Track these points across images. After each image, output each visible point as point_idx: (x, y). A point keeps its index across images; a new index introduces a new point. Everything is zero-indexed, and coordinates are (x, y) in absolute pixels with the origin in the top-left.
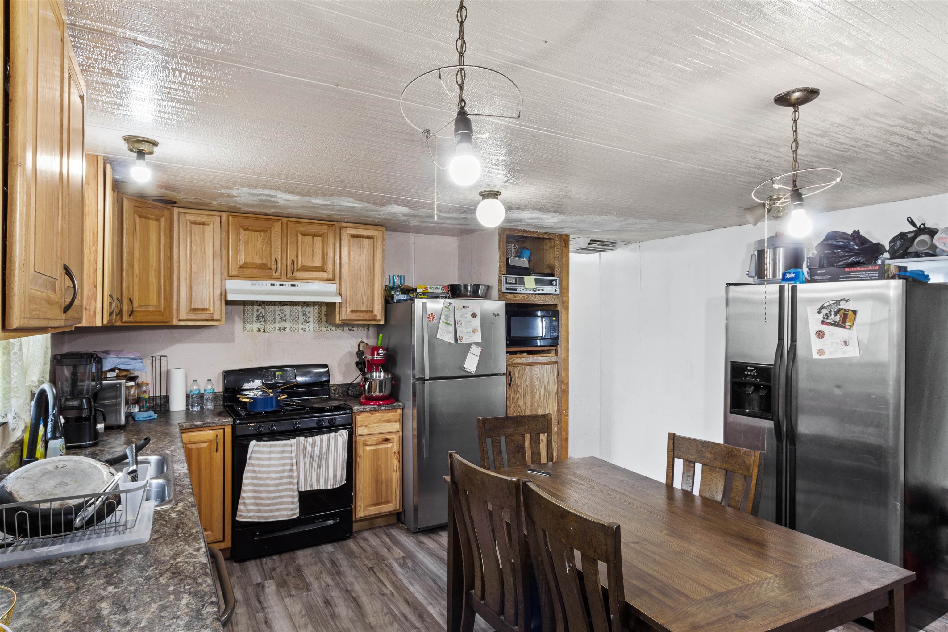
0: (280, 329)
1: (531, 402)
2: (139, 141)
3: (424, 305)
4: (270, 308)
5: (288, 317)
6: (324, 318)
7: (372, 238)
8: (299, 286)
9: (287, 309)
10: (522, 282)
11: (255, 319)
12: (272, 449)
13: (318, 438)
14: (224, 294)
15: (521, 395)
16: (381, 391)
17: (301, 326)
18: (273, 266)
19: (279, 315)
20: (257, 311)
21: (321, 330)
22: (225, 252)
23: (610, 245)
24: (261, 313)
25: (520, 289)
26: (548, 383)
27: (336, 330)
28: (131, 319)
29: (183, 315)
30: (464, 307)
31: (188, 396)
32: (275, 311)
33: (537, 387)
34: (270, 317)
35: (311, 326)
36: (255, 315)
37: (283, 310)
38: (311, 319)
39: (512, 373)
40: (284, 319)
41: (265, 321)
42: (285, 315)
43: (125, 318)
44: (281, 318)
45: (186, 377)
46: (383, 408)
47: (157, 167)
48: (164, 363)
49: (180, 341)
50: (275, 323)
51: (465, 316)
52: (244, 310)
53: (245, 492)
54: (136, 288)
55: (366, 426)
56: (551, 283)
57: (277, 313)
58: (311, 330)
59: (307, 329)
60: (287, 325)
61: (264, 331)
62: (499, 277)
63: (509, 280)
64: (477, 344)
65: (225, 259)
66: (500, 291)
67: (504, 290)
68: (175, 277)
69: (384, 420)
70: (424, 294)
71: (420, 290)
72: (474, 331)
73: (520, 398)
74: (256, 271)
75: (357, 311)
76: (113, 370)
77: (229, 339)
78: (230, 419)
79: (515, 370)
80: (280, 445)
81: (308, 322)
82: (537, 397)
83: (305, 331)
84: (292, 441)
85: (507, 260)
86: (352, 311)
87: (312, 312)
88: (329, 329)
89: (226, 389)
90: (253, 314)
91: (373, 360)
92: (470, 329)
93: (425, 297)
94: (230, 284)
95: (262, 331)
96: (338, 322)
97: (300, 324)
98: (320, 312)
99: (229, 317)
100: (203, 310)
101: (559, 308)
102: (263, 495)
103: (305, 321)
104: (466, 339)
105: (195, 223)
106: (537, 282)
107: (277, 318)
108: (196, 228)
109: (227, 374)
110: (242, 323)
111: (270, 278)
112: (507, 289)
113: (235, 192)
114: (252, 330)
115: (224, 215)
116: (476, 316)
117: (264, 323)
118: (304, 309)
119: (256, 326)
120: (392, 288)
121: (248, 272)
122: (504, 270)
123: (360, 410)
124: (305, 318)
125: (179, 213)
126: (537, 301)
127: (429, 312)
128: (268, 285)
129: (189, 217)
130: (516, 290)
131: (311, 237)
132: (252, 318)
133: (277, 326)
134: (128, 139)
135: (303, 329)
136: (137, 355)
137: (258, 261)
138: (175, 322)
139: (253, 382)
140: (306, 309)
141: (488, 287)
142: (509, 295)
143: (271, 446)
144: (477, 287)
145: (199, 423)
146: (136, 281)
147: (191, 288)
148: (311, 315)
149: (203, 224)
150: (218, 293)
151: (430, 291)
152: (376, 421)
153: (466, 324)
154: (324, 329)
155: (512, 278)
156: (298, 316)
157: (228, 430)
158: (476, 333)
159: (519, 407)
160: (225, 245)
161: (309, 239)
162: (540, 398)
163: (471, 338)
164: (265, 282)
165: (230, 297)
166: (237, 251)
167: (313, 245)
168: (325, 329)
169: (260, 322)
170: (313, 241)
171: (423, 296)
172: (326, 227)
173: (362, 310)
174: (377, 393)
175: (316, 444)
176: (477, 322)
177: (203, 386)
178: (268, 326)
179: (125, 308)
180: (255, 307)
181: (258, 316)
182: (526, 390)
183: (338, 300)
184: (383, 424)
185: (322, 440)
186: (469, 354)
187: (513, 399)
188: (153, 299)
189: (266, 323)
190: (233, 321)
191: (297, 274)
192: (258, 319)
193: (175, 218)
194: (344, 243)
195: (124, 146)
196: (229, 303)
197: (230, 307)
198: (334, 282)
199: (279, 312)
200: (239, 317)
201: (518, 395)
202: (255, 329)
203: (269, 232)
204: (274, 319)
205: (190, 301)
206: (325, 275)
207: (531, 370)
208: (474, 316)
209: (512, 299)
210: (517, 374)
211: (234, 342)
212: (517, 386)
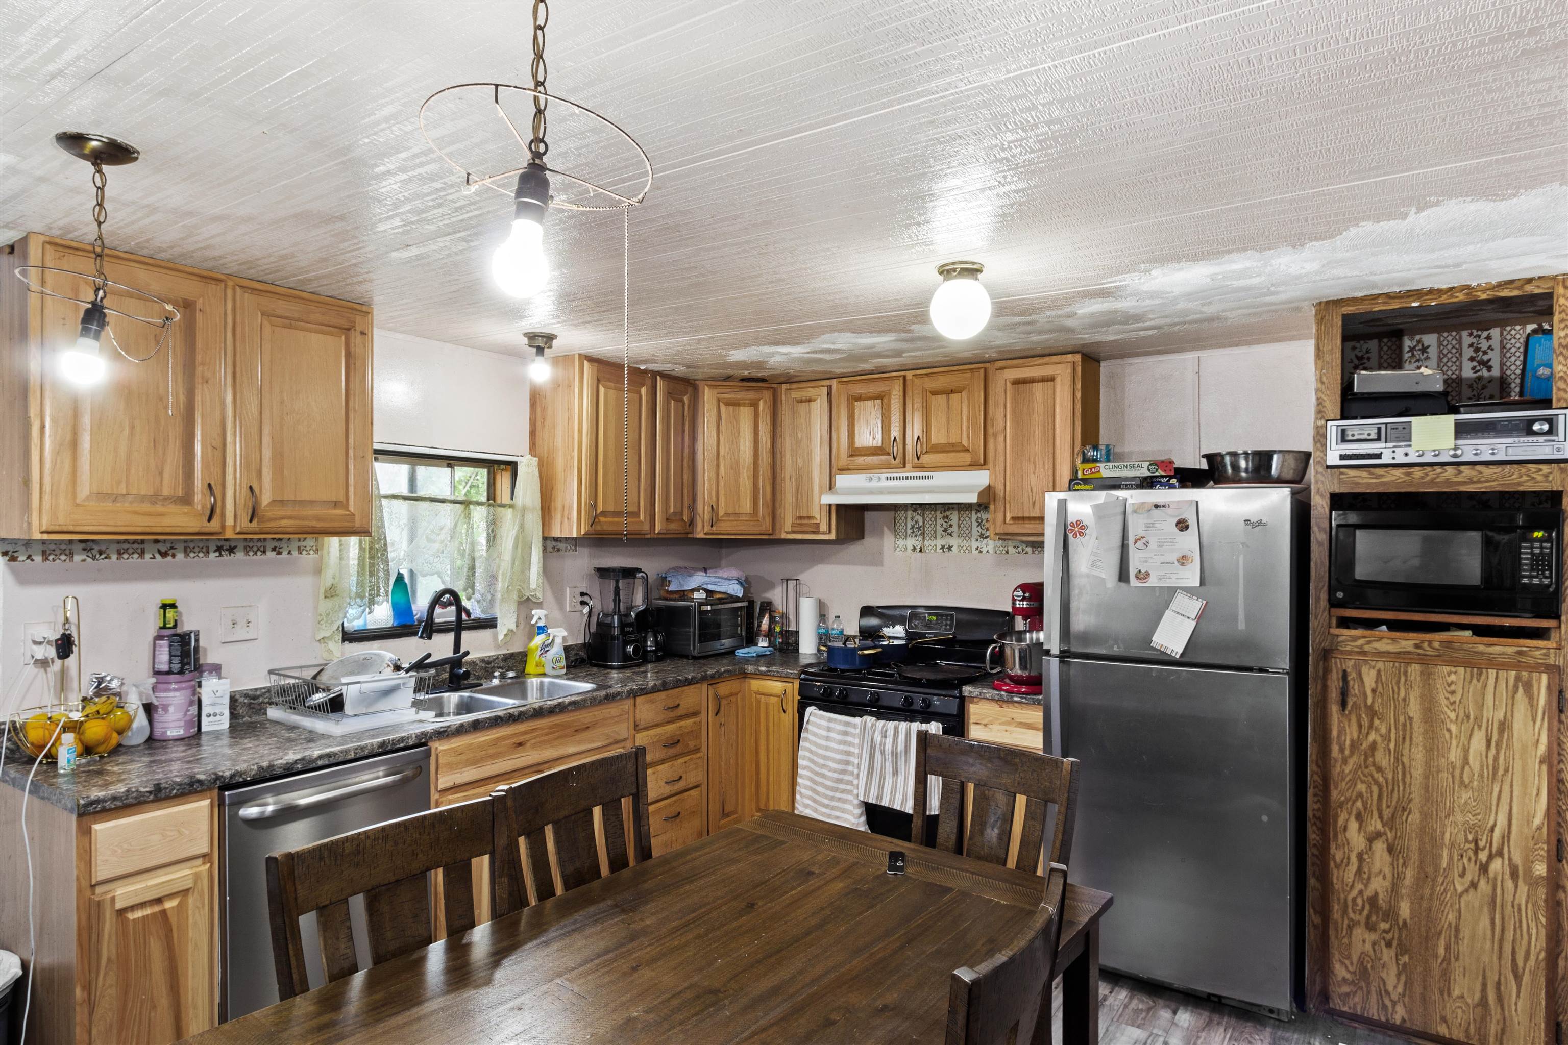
0: (943, 547)
1: (1428, 765)
3: (1062, 504)
4: (929, 515)
7: (1051, 378)
8: (931, 477)
9: (954, 515)
10: (1401, 435)
11: (909, 531)
12: (832, 725)
13: (891, 725)
15: (1387, 738)
16: (1023, 666)
17: (975, 544)
18: (891, 450)
19: (942, 525)
20: (912, 519)
21: (1007, 552)
24: (917, 522)
25: (1393, 454)
26: (1504, 726)
27: (1033, 552)
30: (1157, 506)
32: (935, 519)
33: (1453, 728)
34: (929, 530)
35: (990, 544)
36: (909, 526)
37: (947, 517)
38: (991, 533)
39: (1352, 675)
40: (949, 531)
41: (921, 534)
42: (951, 526)
43: (706, 529)
44: (945, 530)
46: (1016, 699)
49: (822, 560)
50: (936, 538)
51: (1158, 526)
52: (895, 519)
53: (801, 777)
54: (721, 492)
55: (985, 725)
56: (1528, 428)
57: (940, 522)
58: (991, 551)
59: (984, 550)
60: (954, 542)
61: (921, 551)
62: (1317, 428)
63: (1354, 433)
64: (1189, 590)
66: (1319, 462)
67: (1331, 459)
68: (781, 476)
69: (1021, 723)
72: (1183, 560)
73: (1381, 746)
74: (869, 460)
75: (1023, 518)
76: (696, 590)
78: (797, 671)
79: (1364, 670)
80: (840, 721)
81: (986, 537)
82: (1454, 755)
83: (981, 552)
84: (857, 720)
85: (1348, 381)
86: (1014, 518)
88: (1020, 549)
90: (906, 524)
92: (1173, 557)
93: (1087, 487)
94: (841, 481)
95: (918, 550)
97: (973, 540)
99: (874, 529)
100: (809, 518)
101: (1567, 501)
102: (820, 789)
103: (981, 536)
104: (1160, 578)
105: (801, 401)
106: (1466, 429)
107: (940, 530)
108: (801, 407)
109: (866, 612)
110: (893, 539)
111: (889, 468)
112: (1342, 457)
114: (906, 548)
115: (834, 384)
116: (1187, 527)
117: (920, 539)
118: (979, 515)
119: (911, 542)
122: (1333, 406)
123: (975, 694)
124: (980, 530)
125: (786, 391)
126: (1464, 483)
127: (1071, 519)
128: (887, 479)
130: (1378, 456)
131: (945, 396)
132: (906, 531)
133: (940, 542)
135: (977, 549)
137: (871, 443)
138: (783, 536)
139: (893, 627)
140: (983, 516)
142: (1352, 473)
143: (830, 720)
145: (763, 669)
147: (796, 489)
149: (809, 401)
152: (1004, 719)
153: (1160, 545)
154: (1012, 550)
155: (1366, 427)
156: (970, 526)
157: (796, 686)
158: (1189, 566)
159: (1379, 769)
161: (942, 399)
162: (1466, 761)
163: (1175, 576)
167: (948, 408)
168: (1014, 550)
169: (916, 536)
170: (948, 401)
171: (1082, 487)
172: (968, 375)
173: (1032, 515)
174: (1017, 671)
175: (888, 733)
176: (1189, 542)
177: (829, 626)
178: (926, 543)
179: (706, 517)
180: (910, 514)
181: (912, 528)
184: (1018, 729)
185: (896, 729)
186: (1168, 614)
187: (1354, 745)
188: (747, 507)
189: (924, 538)
191: (926, 459)
192: (913, 532)
193: (783, 398)
197: (874, 514)
198: (986, 467)
199: (942, 521)
200: (889, 528)
201: (1372, 736)
202: (910, 547)
203: (886, 398)
204: (935, 532)
205: (798, 505)
206: (967, 457)
207: (1427, 676)
208: (1182, 525)
209: (1364, 482)
210: (1369, 679)
211: (882, 565)
212: (1372, 713)
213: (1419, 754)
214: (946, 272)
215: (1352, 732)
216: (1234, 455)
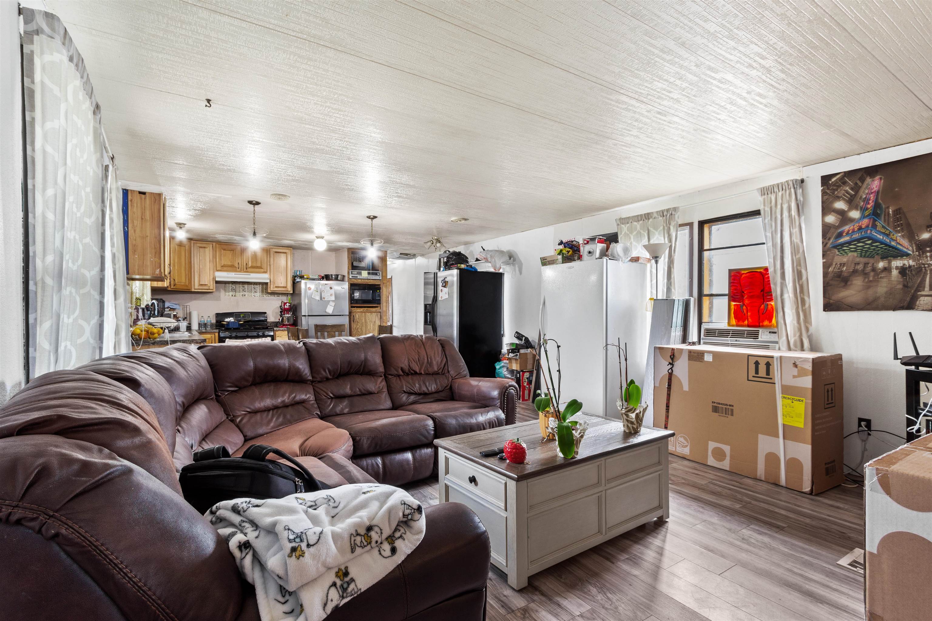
2: (180, 224)
3: (305, 283)
4: (238, 286)
5: (246, 290)
6: (264, 291)
7: (285, 253)
8: (250, 275)
9: (246, 286)
10: (360, 274)
14: (214, 278)
16: (288, 322)
17: (253, 294)
18: (237, 266)
20: (231, 287)
21: (263, 296)
22: (215, 260)
23: (414, 256)
24: (233, 287)
25: (359, 277)
26: (375, 322)
27: (270, 296)
28: (175, 287)
29: (196, 287)
30: (328, 285)
31: (199, 324)
32: (240, 287)
33: (368, 323)
34: (237, 290)
35: (258, 294)
37: (243, 286)
38: (258, 291)
39: (355, 316)
43: (172, 287)
44: (243, 290)
45: (198, 315)
47: (188, 231)
48: (188, 309)
49: (195, 299)
50: (240, 292)
51: (327, 288)
52: (225, 286)
54: (176, 274)
55: (281, 336)
56: (376, 274)
58: (258, 296)
59: (256, 296)
60: (246, 293)
62: (348, 271)
63: (353, 273)
64: (332, 301)
65: (215, 263)
66: (348, 277)
67: (351, 277)
68: (193, 271)
70: (307, 278)
71: (305, 277)
72: (331, 295)
73: (359, 327)
74: (229, 268)
75: (278, 287)
76: (168, 307)
77: (218, 299)
78: (217, 330)
79: (357, 315)
82: (369, 328)
84: (245, 340)
85: (352, 263)
86: (276, 287)
87: (259, 288)
88: (266, 295)
89: (217, 321)
90: (229, 288)
91: (284, 308)
92: (329, 295)
93: (308, 280)
94: (218, 274)
95: (234, 296)
96: (269, 291)
98: (262, 288)
99: (217, 289)
100: (205, 285)
101: (381, 286)
104: (327, 299)
105: (201, 247)
106: (369, 274)
107: (241, 290)
108: (201, 250)
109: (218, 315)
110: (224, 292)
111: (236, 271)
113: (216, 236)
114: (229, 295)
115: (214, 244)
117: (234, 292)
118: (254, 285)
119: (231, 293)
120: (295, 277)
121: (225, 268)
122: (350, 268)
123: (277, 330)
125: (194, 243)
126: (369, 283)
127: (308, 286)
129: (198, 245)
130: (356, 277)
132: (229, 290)
133: (241, 294)
134: (176, 223)
135: (254, 296)
136: (176, 303)
137: (230, 264)
138: (193, 290)
139: (229, 318)
140: (256, 286)
141: (344, 276)
142: (353, 280)
144: (337, 276)
145: (204, 332)
146: (176, 271)
147: (200, 275)
148: (258, 289)
149: (205, 248)
150: (212, 278)
151: (311, 277)
153: (327, 292)
155: (355, 272)
156: (252, 289)
157: (217, 334)
158: (332, 297)
160: (214, 257)
163: (329, 299)
164: (234, 273)
165: (217, 279)
166: (221, 259)
173: (282, 286)
174: (287, 323)
176: (333, 291)
177: (206, 320)
178: (236, 294)
179: (172, 283)
180: (230, 285)
182: (362, 324)
183: (268, 281)
186: (329, 306)
187: (355, 328)
188: (183, 280)
189: (236, 292)
190: (220, 291)
191: (248, 270)
192: (232, 290)
193: (192, 245)
194: (272, 255)
195: (175, 225)
196: (217, 282)
197: (218, 285)
198: (267, 273)
200: (223, 289)
202: (231, 295)
203: (235, 251)
205: (199, 281)
206: (262, 270)
207: (365, 315)
208: (331, 288)
209: (356, 281)
210: (357, 317)
211: (220, 300)
212: (358, 322)
213: (364, 328)
214: (317, 237)
215: (355, 326)
216: (332, 275)
